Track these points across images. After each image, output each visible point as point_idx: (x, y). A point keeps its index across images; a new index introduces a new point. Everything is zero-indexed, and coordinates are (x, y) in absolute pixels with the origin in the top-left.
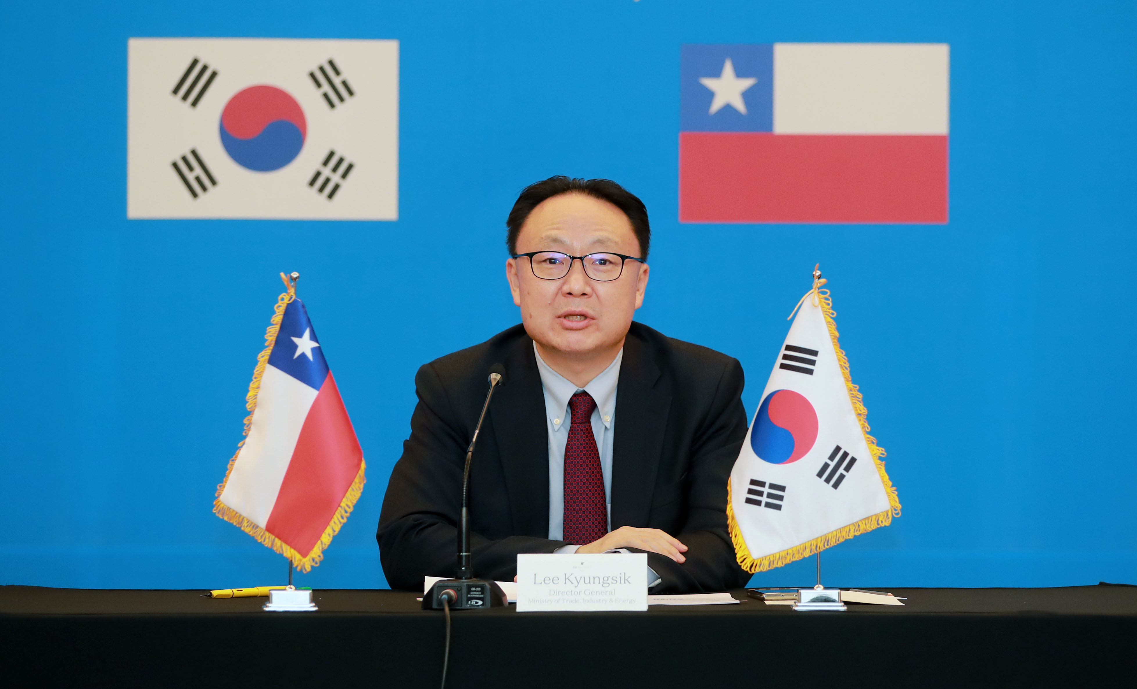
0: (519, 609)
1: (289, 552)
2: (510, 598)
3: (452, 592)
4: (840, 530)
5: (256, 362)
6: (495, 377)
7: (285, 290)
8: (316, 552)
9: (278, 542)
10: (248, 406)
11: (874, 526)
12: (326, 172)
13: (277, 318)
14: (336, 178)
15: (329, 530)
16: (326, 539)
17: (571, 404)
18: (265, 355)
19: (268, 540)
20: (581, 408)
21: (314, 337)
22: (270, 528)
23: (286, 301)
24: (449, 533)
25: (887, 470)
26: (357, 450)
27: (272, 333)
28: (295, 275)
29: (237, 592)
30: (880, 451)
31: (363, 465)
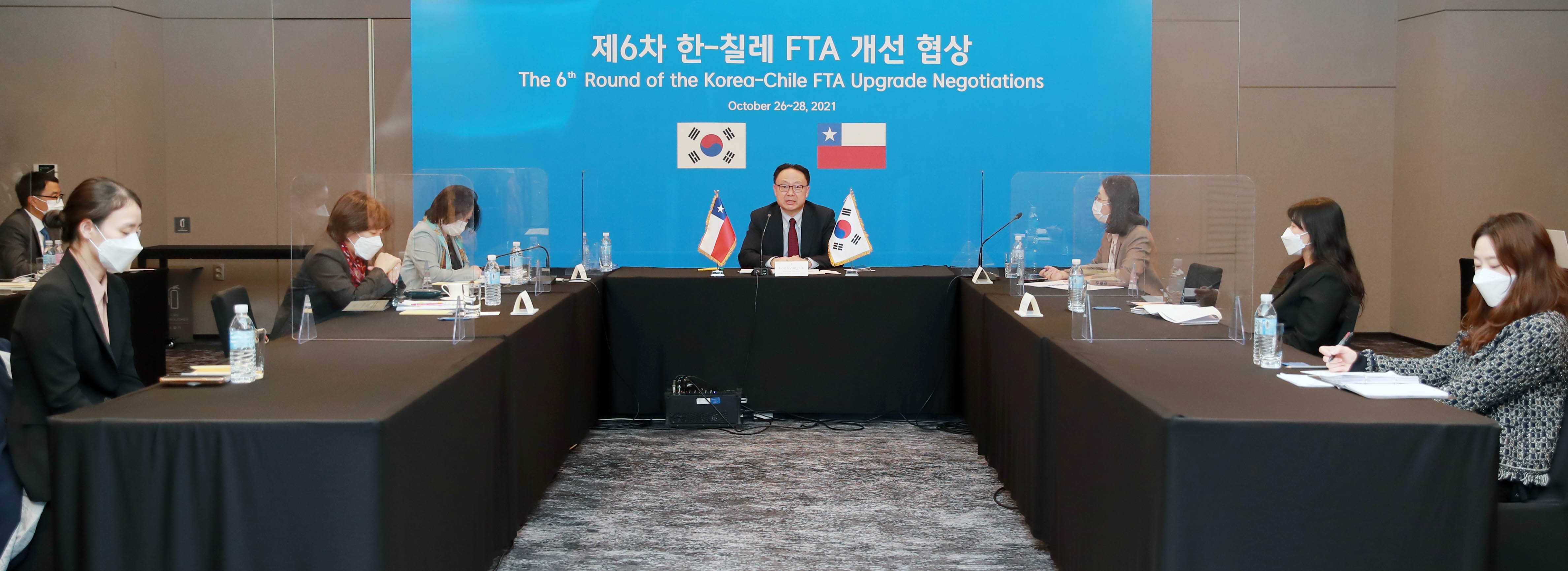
0: (775, 276)
1: (717, 261)
2: (773, 272)
3: (758, 271)
4: (857, 255)
5: (708, 213)
6: (769, 215)
7: (715, 195)
8: (724, 262)
9: (714, 259)
10: (706, 224)
11: (866, 254)
12: (728, 156)
13: (714, 202)
14: (730, 158)
15: (727, 256)
16: (726, 258)
17: (790, 221)
18: (710, 211)
19: (712, 258)
20: (792, 223)
21: (723, 207)
22: (712, 255)
23: (716, 198)
24: (757, 256)
25: (869, 240)
26: (734, 235)
27: (712, 206)
28: (718, 191)
29: (704, 269)
30: (867, 235)
31: (736, 239)
